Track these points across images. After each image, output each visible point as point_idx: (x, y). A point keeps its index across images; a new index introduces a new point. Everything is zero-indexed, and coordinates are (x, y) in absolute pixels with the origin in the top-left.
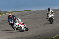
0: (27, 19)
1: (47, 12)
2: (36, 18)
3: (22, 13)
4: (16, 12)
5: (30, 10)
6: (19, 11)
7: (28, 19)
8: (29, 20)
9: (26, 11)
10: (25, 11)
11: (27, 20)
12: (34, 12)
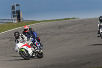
0: (69, 33)
1: (99, 25)
2: (84, 32)
3: (60, 23)
4: (49, 21)
5: (74, 18)
6: (56, 20)
7: (71, 33)
8: (73, 35)
9: (68, 19)
10: (65, 19)
11: (69, 36)
12: (82, 21)
